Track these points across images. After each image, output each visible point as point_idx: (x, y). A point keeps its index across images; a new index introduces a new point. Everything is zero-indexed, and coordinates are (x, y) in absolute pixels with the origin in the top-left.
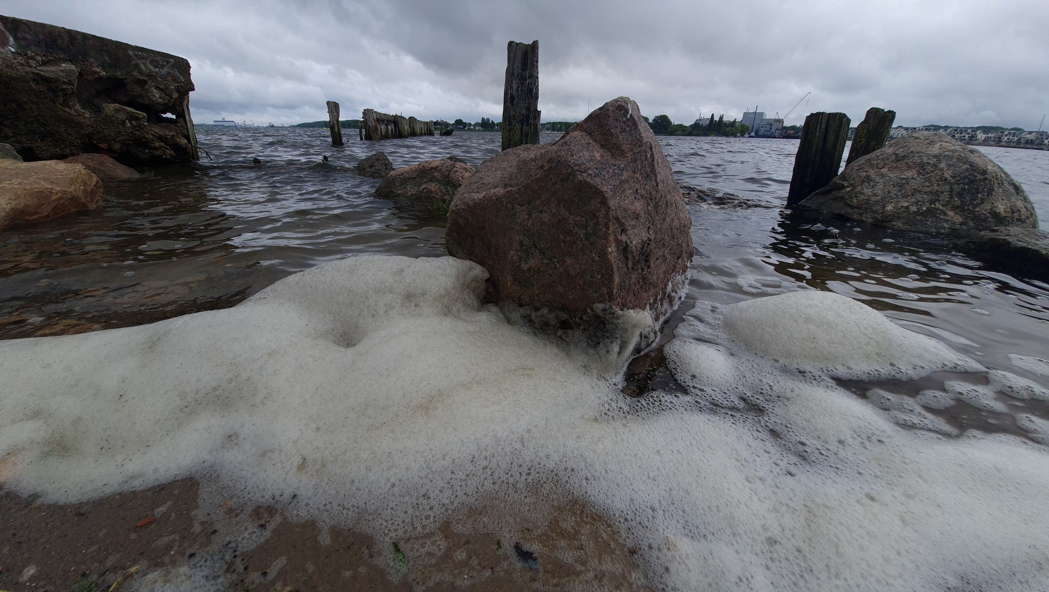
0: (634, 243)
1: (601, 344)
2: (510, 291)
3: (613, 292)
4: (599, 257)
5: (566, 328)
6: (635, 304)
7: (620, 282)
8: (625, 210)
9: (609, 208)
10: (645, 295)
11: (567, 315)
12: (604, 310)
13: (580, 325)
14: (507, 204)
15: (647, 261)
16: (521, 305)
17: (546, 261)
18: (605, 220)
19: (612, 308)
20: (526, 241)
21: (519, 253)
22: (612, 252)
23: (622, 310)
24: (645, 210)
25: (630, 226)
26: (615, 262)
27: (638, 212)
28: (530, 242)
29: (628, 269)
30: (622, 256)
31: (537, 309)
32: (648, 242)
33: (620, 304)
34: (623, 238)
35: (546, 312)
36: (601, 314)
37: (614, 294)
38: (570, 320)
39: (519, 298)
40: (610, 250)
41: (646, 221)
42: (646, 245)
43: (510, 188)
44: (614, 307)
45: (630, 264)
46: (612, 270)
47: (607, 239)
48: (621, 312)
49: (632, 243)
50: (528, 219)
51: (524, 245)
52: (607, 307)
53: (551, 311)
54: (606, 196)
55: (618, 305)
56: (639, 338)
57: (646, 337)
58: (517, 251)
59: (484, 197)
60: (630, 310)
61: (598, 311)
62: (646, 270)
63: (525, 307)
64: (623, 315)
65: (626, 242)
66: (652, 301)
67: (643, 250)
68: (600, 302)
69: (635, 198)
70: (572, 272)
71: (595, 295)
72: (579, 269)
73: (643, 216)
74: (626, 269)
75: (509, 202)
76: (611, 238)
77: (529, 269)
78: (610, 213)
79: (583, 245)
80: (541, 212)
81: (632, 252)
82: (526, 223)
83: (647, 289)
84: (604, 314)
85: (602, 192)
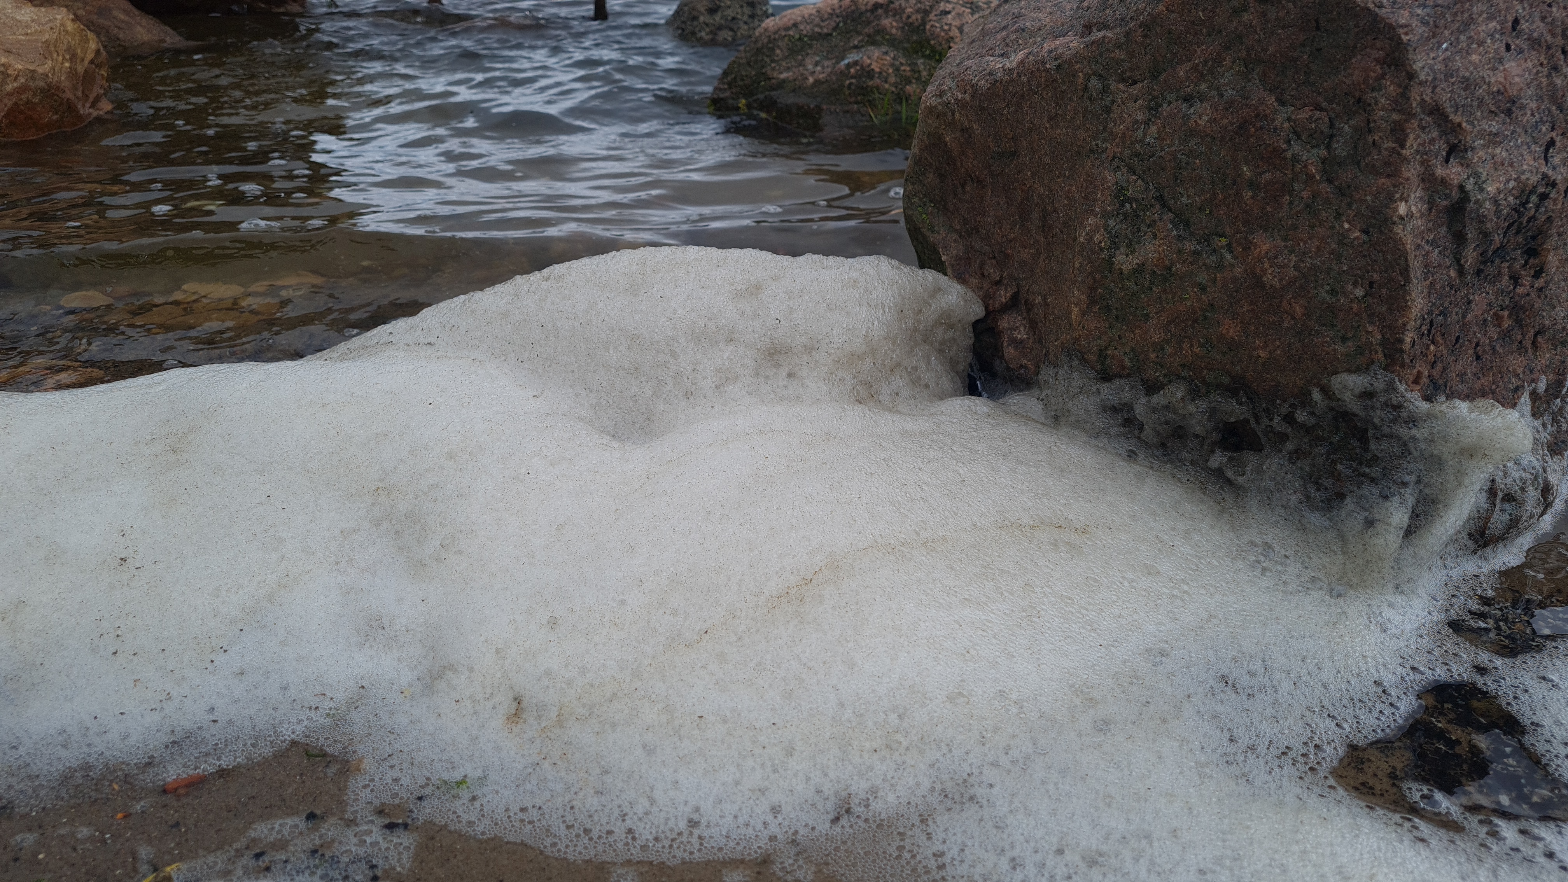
0: (1491, 189)
1: (1348, 500)
2: (1076, 335)
3: (1401, 341)
4: (1366, 232)
5: (1237, 448)
6: (1477, 386)
7: (1430, 313)
8: (1467, 84)
9: (1411, 76)
10: (1517, 363)
11: (1244, 408)
12: (1368, 395)
13: (1283, 437)
14: (1088, 78)
15: (1532, 253)
16: (1106, 377)
17: (1191, 246)
18: (1395, 117)
19: (1395, 389)
20: (1135, 188)
21: (1112, 223)
22: (1410, 215)
23: (1428, 398)
24: (1539, 86)
25: (1481, 134)
26: (1418, 247)
27: (1513, 92)
28: (1147, 189)
29: (1461, 272)
30: (1443, 230)
31: (1152, 388)
32: (1541, 190)
33: (1425, 380)
34: (1454, 172)
35: (1179, 395)
36: (1354, 406)
37: (1407, 346)
38: (1253, 423)
39: (1102, 354)
40: (1402, 209)
41: (1542, 121)
42: (1534, 198)
43: (1101, 34)
44: (1402, 387)
45: (1470, 257)
46: (1405, 272)
47: (1394, 174)
48: (1425, 406)
49: (1482, 190)
50: (1147, 123)
51: (1130, 200)
52: (1380, 385)
53: (1194, 394)
54: (1405, 38)
55: (1416, 381)
56: (1483, 497)
57: (1509, 498)
58: (1105, 216)
59: (1022, 63)
60: (1457, 402)
61: (1347, 396)
62: (1526, 281)
63: (1117, 383)
64: (1429, 415)
65: (1461, 188)
66: (1542, 386)
67: (1520, 214)
68: (1357, 370)
69: (1508, 48)
70: (1271, 278)
71: (1340, 348)
72: (1296, 268)
73: (1533, 105)
74: (1453, 274)
75: (1094, 74)
76: (1411, 172)
77: (1139, 270)
78: (1415, 94)
79: (1315, 195)
80: (1188, 99)
81: (1481, 220)
82: (1140, 133)
83: (1528, 344)
84: (1365, 408)
85: (1392, 28)
